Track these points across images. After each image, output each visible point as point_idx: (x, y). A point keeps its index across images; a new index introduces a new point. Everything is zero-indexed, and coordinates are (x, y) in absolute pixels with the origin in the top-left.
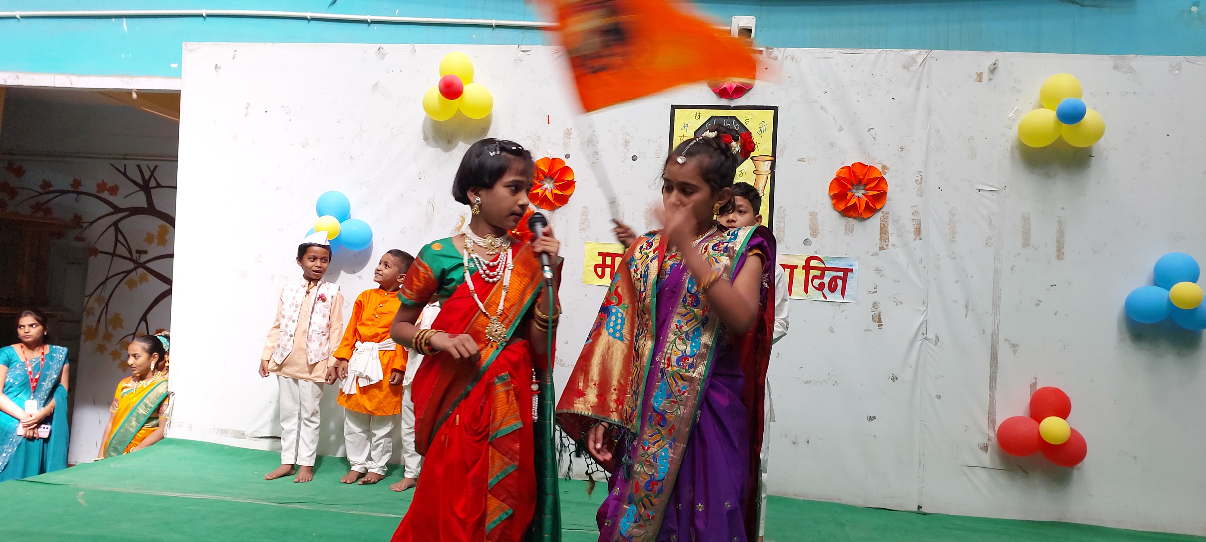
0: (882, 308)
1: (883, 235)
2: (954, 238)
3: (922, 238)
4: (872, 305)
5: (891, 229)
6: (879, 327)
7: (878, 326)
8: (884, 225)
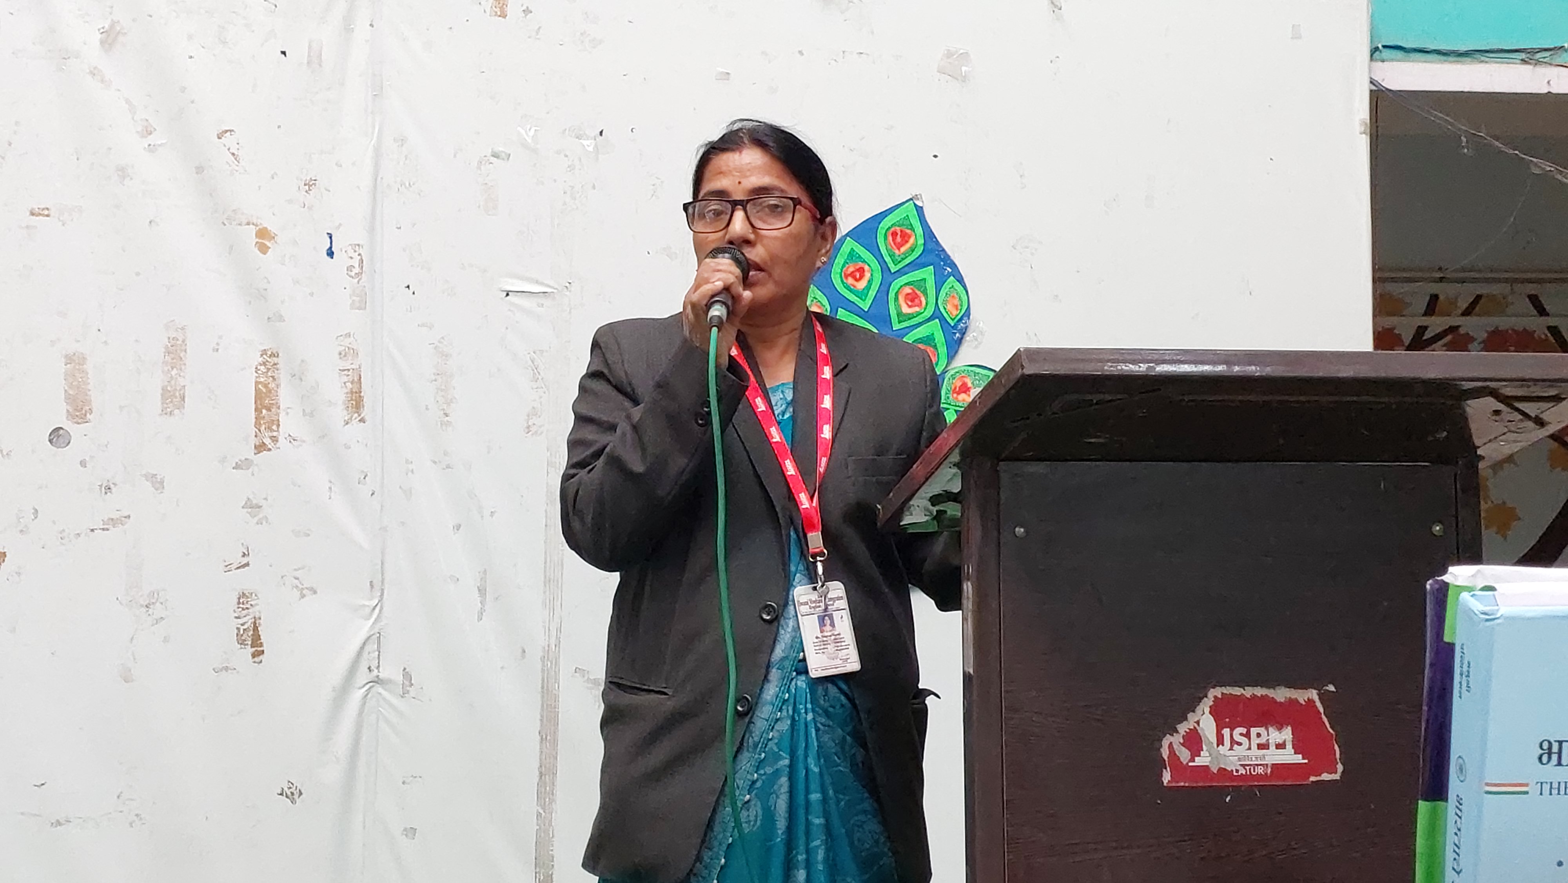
0: (261, 608)
1: (264, 411)
2: (446, 415)
3: (367, 418)
4: (236, 601)
5: (285, 396)
6: (256, 659)
7: (254, 656)
8: (266, 386)
